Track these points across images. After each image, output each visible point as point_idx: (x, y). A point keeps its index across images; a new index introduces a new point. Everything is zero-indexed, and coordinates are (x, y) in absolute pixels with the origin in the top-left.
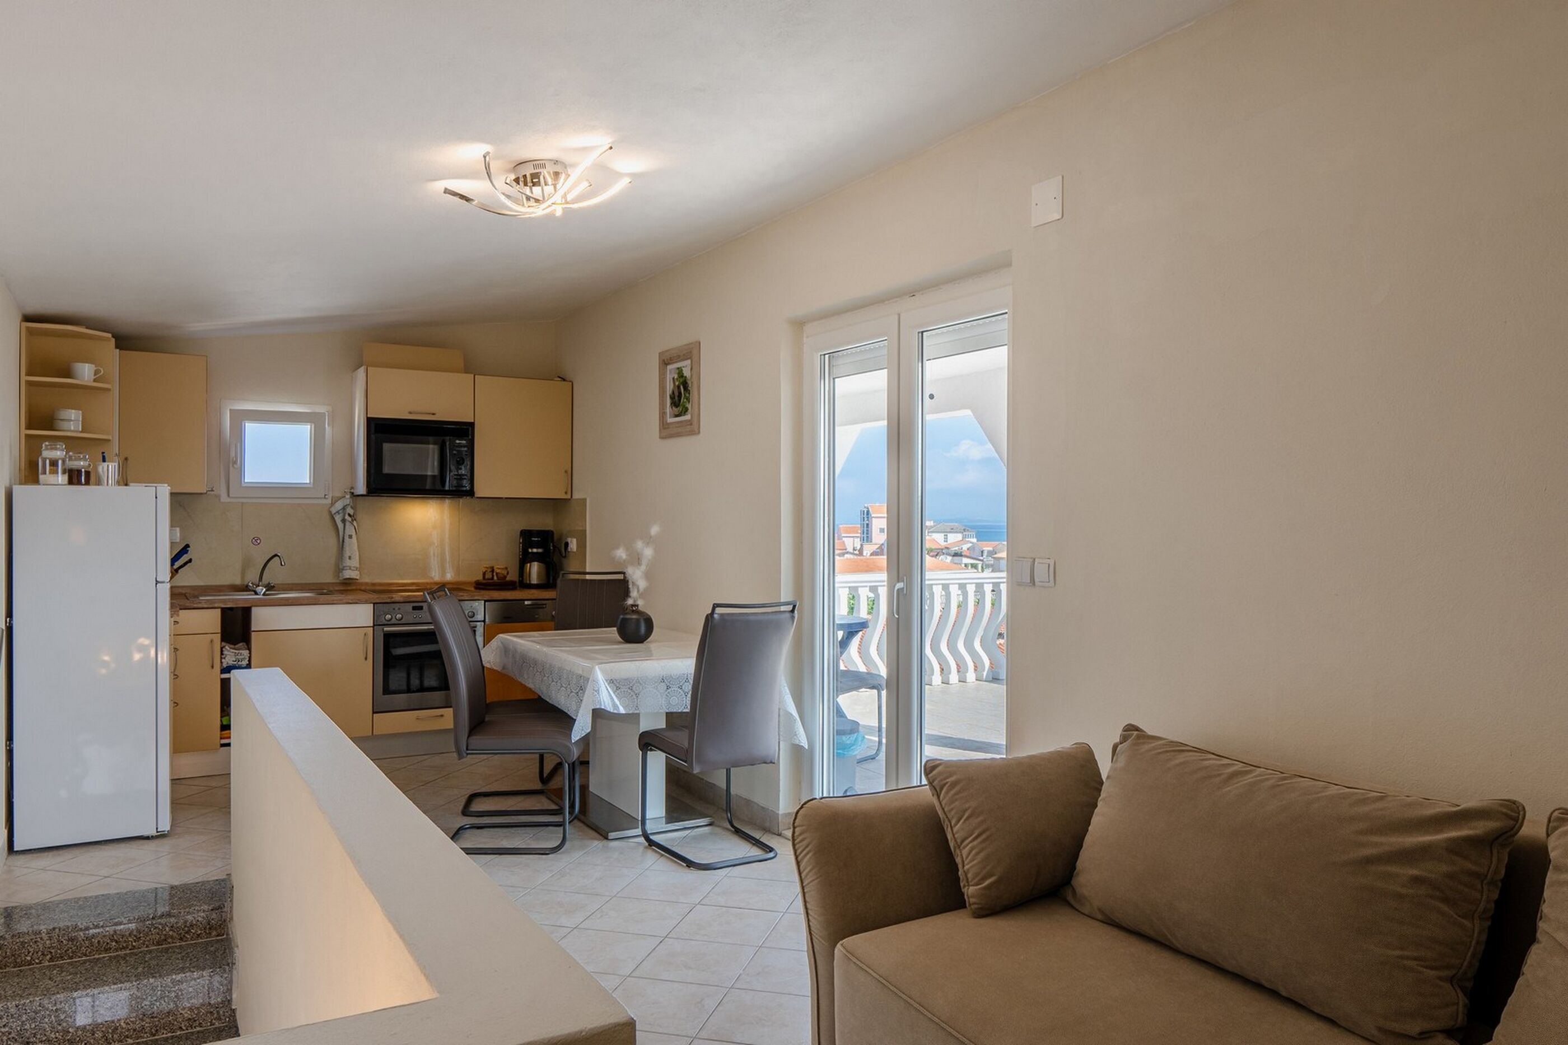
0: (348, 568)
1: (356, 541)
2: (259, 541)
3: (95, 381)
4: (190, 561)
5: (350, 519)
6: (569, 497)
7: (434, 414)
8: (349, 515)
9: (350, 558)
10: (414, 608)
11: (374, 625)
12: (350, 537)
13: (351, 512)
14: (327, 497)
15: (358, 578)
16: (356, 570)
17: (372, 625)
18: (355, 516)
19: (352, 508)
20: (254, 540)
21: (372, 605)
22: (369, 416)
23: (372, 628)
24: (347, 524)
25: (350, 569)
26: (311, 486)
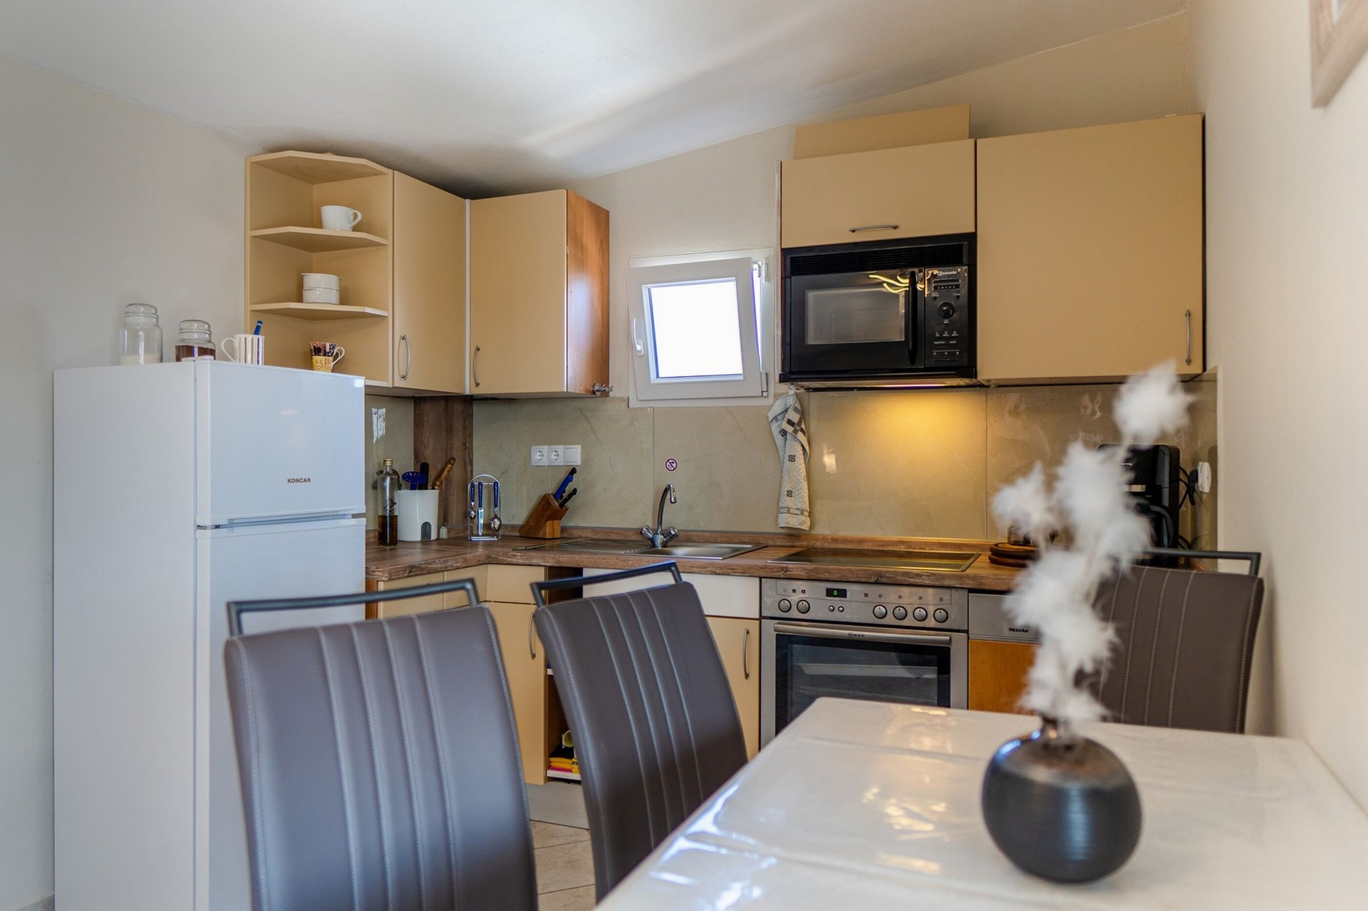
0: (786, 510)
1: (803, 466)
2: (674, 465)
3: (355, 229)
4: (575, 491)
5: (790, 429)
6: (1199, 370)
7: (895, 228)
8: (790, 422)
9: (790, 494)
10: (829, 593)
11: (761, 617)
12: (792, 458)
13: (795, 418)
14: (765, 394)
15: (806, 527)
16: (802, 513)
17: (757, 616)
18: (803, 426)
19: (796, 409)
20: (668, 463)
21: (757, 580)
22: (783, 247)
23: (758, 622)
24: (789, 437)
25: (789, 512)
26: (741, 378)
